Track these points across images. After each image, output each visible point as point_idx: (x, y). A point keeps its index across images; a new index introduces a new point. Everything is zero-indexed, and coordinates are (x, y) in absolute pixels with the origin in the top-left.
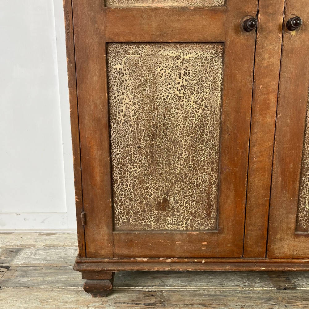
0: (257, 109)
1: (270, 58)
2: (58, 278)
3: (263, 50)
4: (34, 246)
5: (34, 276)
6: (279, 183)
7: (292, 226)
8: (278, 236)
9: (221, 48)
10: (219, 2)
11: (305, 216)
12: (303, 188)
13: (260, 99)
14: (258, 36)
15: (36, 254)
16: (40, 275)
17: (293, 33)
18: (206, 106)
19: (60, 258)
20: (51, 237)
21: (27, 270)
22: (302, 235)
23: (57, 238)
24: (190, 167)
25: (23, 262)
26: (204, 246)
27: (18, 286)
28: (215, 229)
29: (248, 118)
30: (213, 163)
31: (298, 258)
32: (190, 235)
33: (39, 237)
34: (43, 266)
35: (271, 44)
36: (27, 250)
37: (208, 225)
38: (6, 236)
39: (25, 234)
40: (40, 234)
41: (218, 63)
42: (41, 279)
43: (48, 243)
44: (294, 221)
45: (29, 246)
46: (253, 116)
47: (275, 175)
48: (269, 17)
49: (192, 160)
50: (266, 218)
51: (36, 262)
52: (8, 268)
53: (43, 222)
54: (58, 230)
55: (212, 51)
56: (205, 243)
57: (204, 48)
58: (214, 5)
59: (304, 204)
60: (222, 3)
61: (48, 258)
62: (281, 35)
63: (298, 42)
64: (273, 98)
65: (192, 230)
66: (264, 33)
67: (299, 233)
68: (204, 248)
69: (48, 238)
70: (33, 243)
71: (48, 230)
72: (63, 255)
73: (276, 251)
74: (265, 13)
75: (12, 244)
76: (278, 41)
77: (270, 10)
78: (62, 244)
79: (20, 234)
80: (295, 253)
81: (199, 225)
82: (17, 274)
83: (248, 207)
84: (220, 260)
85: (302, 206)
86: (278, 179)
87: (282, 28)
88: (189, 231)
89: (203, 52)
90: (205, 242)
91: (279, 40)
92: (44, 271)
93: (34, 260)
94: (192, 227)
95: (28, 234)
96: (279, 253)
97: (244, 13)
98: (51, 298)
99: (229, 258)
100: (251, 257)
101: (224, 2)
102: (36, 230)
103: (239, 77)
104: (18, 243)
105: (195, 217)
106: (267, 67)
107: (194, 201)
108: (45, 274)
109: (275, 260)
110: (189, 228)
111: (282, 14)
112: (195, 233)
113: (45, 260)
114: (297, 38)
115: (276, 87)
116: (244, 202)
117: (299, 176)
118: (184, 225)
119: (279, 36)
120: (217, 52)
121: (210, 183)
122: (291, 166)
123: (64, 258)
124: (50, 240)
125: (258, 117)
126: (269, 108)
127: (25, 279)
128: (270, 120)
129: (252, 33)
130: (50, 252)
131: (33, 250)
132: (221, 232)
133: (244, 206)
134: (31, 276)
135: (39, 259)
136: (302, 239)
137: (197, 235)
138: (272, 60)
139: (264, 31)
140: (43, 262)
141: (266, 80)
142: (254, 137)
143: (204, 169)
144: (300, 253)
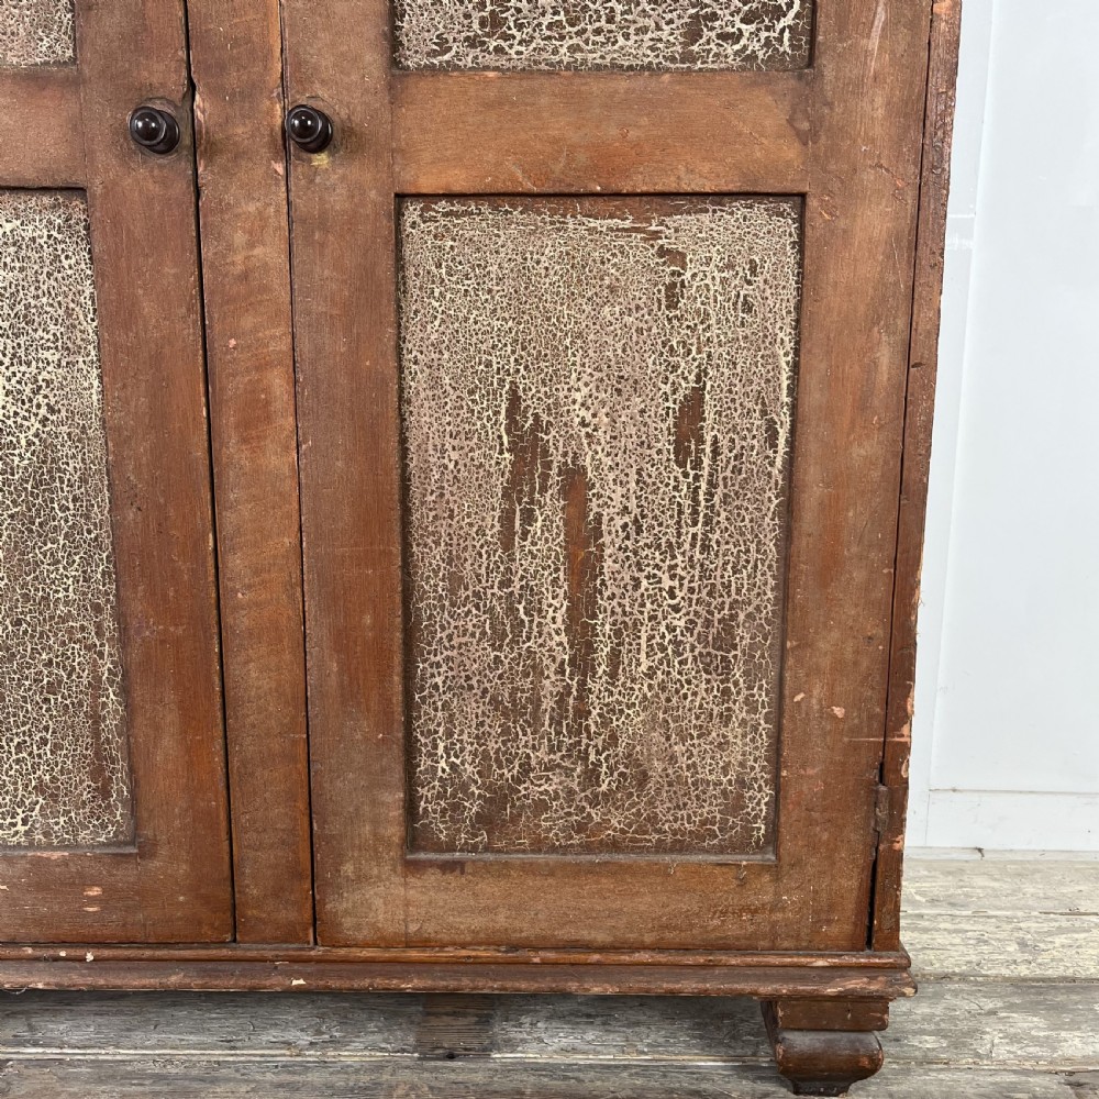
0: (228, 420)
1: (251, 245)
3: (226, 217)
6: (333, 681)
7: (394, 832)
8: (348, 869)
9: (82, 207)
10: (54, 52)
11: (440, 796)
12: (423, 699)
13: (233, 386)
14: (200, 170)
17: (321, 160)
18: (51, 410)
22: (431, 864)
24: (18, 623)
26: (92, 900)
28: (132, 843)
29: (200, 453)
30: (98, 609)
31: (425, 944)
32: (38, 863)
35: (250, 198)
37: (104, 826)
41: (75, 261)
44: (396, 813)
46: (215, 445)
47: (313, 650)
48: (231, 102)
49: (26, 597)
50: (302, 805)
55: (53, 218)
56: (95, 892)
57: (22, 207)
58: (38, 60)
59: (430, 755)
60: (67, 55)
62: (280, 168)
63: (341, 190)
64: (278, 382)
65: (50, 847)
66: (221, 160)
67: (422, 856)
68: (95, 909)
73: (348, 922)
74: (215, 92)
76: (273, 188)
77: (233, 79)
80: (413, 928)
81: (73, 828)
83: (235, 763)
84: (148, 953)
85: (424, 763)
86: (327, 668)
87: (280, 142)
88: (40, 847)
89: (19, 222)
90: (96, 889)
91: (277, 185)
94: (46, 834)
96: (358, 927)
97: (140, 89)
99: (189, 945)
100: (264, 941)
101: (71, 51)
103: (148, 307)
105: (54, 797)
106: (245, 277)
107: (44, 741)
109: (343, 952)
110: (38, 836)
111: (275, 95)
112: (56, 855)
114: (336, 176)
115: (285, 345)
116: (218, 745)
117: (398, 659)
118: (21, 828)
119: (276, 172)
120: (67, 221)
121: (98, 679)
122: (368, 620)
125: (232, 449)
126: (268, 419)
128: (278, 461)
129: (179, 159)
132: (146, 851)
133: (218, 759)
136: (432, 877)
137: (65, 862)
138: (258, 251)
139: (221, 152)
141: (248, 322)
142: (229, 520)
143: (70, 631)
144: (430, 929)
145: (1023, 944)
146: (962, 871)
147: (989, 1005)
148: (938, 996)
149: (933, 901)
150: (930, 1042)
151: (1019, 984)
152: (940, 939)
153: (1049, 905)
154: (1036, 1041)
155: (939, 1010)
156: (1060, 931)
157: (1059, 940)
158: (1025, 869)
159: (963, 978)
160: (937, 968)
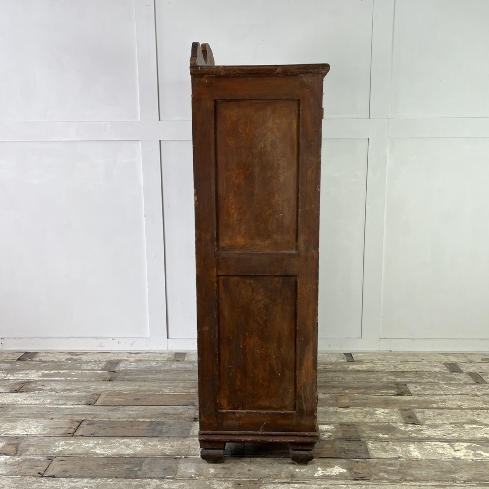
2: (147, 376)
4: (128, 360)
5: (132, 375)
15: (130, 365)
16: (136, 375)
19: (147, 367)
20: (138, 355)
21: (126, 372)
23: (143, 356)
25: (123, 369)
27: (123, 380)
33: (130, 355)
34: (137, 370)
36: (123, 363)
38: (107, 354)
39: (119, 353)
40: (130, 353)
42: (137, 377)
43: (137, 358)
45: (124, 360)
51: (132, 369)
52: (114, 372)
53: (131, 345)
54: (142, 351)
61: (139, 367)
69: (136, 355)
70: (126, 358)
71: (136, 350)
72: (148, 365)
75: (112, 359)
78: (147, 359)
79: (115, 353)
82: (120, 374)
92: (137, 373)
93: (129, 367)
95: (122, 353)
98: (145, 385)
102: (127, 350)
104: (116, 358)
108: (139, 375)
113: (136, 367)
123: (150, 367)
124: (138, 357)
127: (127, 377)
130: (139, 363)
131: (128, 363)
134: (130, 375)
135: (132, 367)
140: (136, 369)
145: (394, 366)
146: (386, 355)
147: (385, 375)
148: (375, 374)
149: (379, 360)
150: (373, 380)
151: (391, 372)
152: (378, 366)
153: (402, 360)
154: (393, 380)
155: (376, 376)
156: (403, 364)
157: (401, 366)
158: (399, 354)
159: (382, 371)
160: (377, 370)
